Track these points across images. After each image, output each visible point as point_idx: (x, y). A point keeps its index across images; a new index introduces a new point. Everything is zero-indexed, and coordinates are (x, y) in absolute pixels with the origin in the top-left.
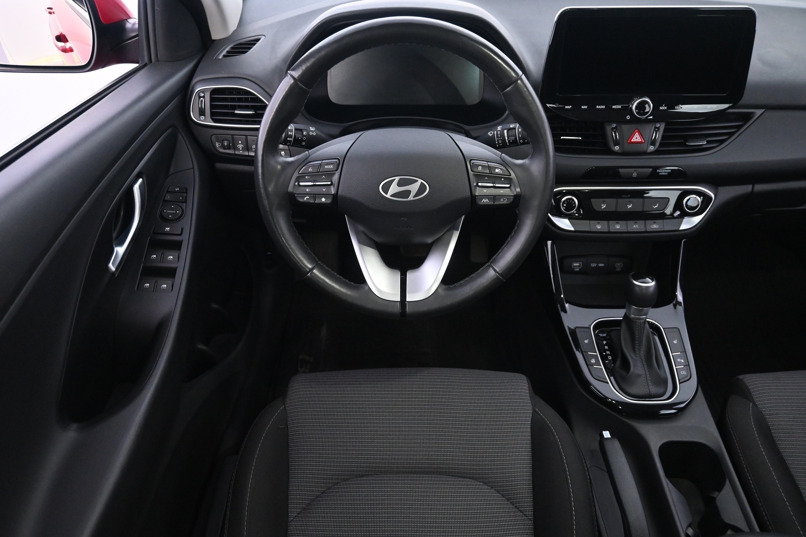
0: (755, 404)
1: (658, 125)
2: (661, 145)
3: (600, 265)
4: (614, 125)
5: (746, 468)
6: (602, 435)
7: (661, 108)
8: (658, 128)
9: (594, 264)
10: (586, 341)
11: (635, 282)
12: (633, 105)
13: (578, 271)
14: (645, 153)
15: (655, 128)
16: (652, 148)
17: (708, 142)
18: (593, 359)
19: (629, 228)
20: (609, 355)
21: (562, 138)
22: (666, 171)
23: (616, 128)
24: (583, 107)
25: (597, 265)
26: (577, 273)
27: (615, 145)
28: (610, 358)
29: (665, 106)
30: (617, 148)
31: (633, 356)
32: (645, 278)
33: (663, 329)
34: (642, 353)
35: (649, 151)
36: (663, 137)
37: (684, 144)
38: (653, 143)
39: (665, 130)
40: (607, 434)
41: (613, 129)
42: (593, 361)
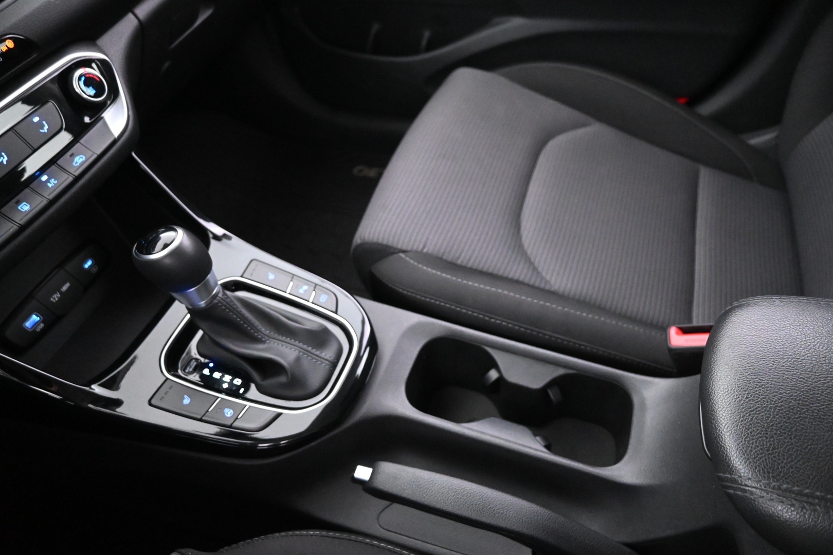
0: (404, 252)
3: (65, 288)
5: (485, 316)
6: (361, 482)
9: (55, 296)
10: (187, 401)
11: (153, 257)
13: (43, 328)
18: (226, 410)
19: (46, 195)
20: (232, 380)
25: (61, 293)
26: (44, 331)
28: (238, 382)
31: (261, 346)
32: (157, 239)
33: (242, 277)
34: (264, 330)
40: (363, 472)
42: (229, 413)
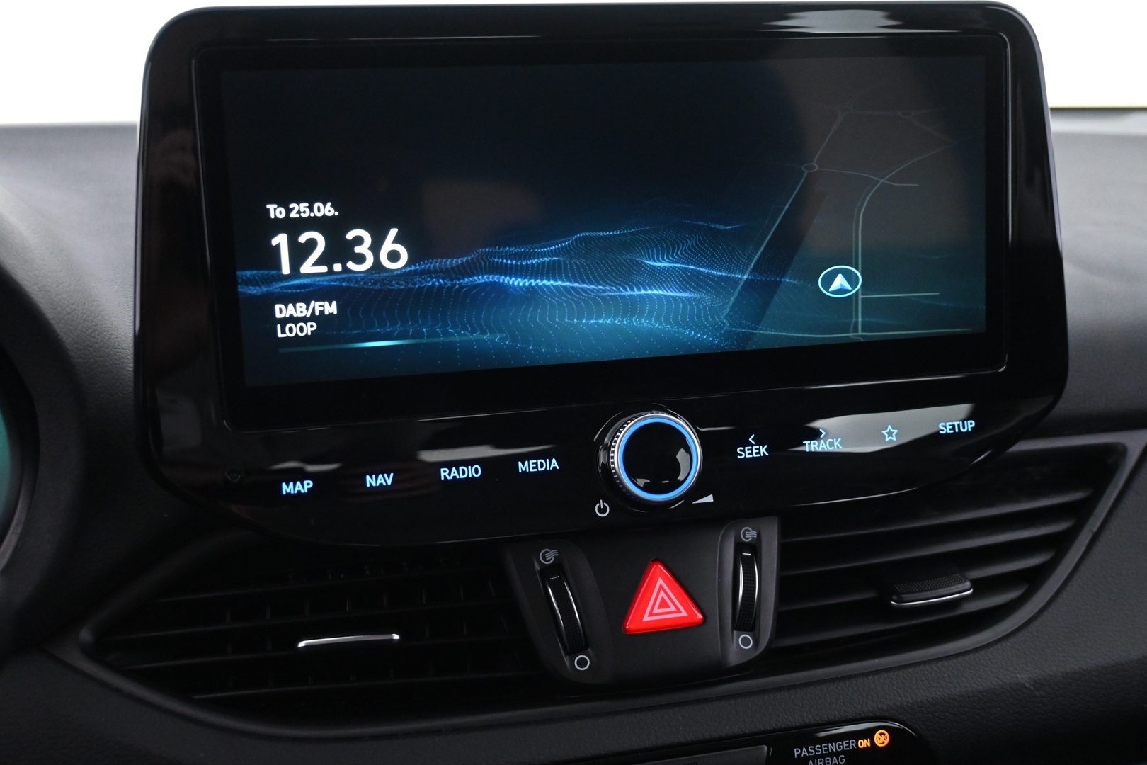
1: (749, 535)
2: (784, 622)
4: (551, 556)
7: (744, 453)
8: (755, 547)
12: (608, 449)
14: (717, 673)
15: (740, 547)
16: (746, 642)
17: (982, 587)
21: (302, 644)
22: (833, 747)
23: (558, 566)
24: (370, 481)
27: (572, 654)
29: (759, 442)
30: (581, 663)
35: (734, 659)
36: (786, 588)
37: (879, 609)
38: (746, 619)
39: (787, 556)
41: (546, 571)
